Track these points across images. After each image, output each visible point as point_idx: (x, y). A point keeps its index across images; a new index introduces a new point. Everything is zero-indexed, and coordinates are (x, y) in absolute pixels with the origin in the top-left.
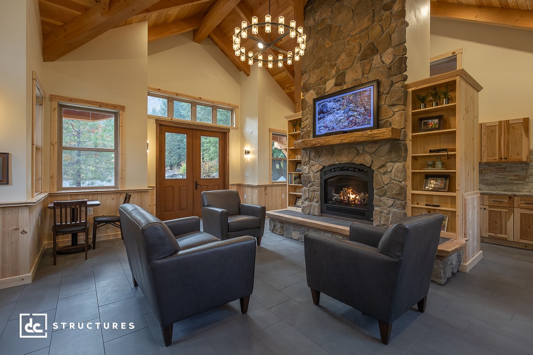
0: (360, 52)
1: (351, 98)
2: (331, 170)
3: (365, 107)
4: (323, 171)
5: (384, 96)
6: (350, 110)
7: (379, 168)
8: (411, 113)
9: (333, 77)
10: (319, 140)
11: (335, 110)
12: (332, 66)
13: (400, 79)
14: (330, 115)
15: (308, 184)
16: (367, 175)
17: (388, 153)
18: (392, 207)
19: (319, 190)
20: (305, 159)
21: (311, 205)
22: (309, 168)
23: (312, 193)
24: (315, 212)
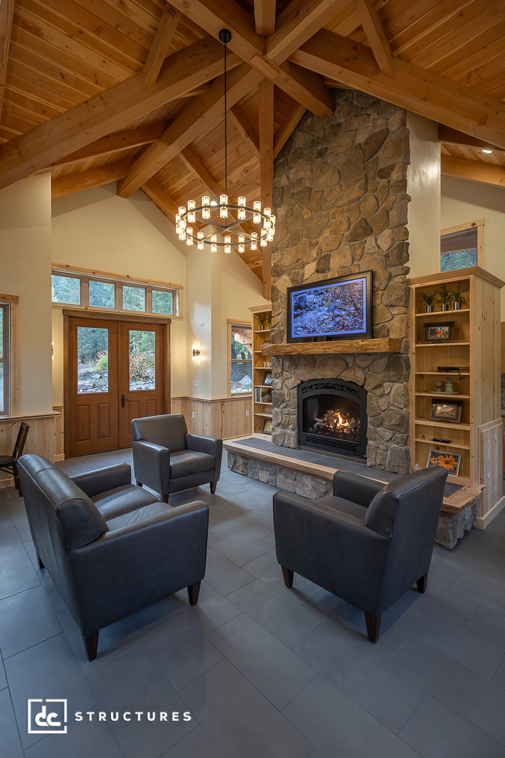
0: (349, 230)
1: (337, 291)
2: (311, 386)
3: (355, 305)
4: (302, 387)
5: (380, 293)
6: (336, 307)
7: (374, 388)
8: (414, 317)
9: (315, 259)
10: (295, 347)
11: (316, 305)
12: (313, 245)
13: (400, 273)
14: (309, 312)
15: (281, 404)
16: (359, 397)
17: (386, 369)
18: (390, 441)
19: (296, 413)
20: (276, 369)
21: (285, 433)
22: (282, 382)
23: (287, 417)
24: (290, 444)
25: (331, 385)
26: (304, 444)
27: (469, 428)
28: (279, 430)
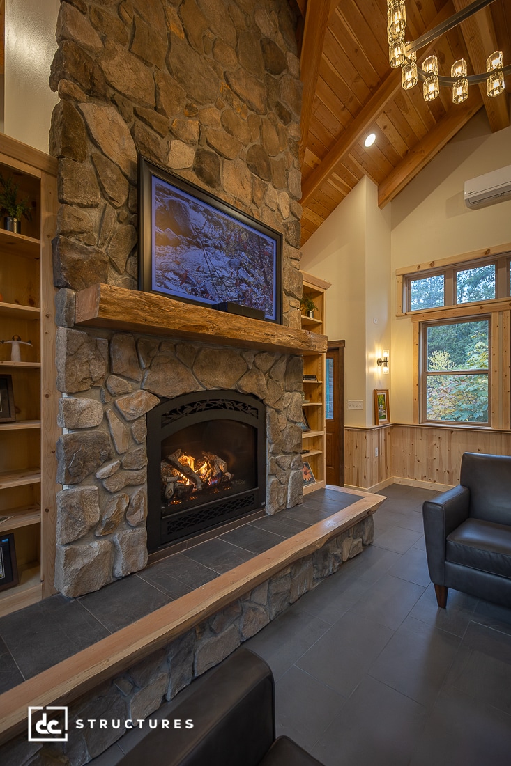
2: (183, 408)
4: (159, 412)
11: (210, 243)
14: (195, 248)
15: (99, 467)
16: (257, 417)
17: (285, 375)
18: (290, 468)
19: (145, 479)
20: (85, 368)
21: (114, 544)
22: (105, 404)
23: (120, 498)
24: (134, 563)
25: (220, 402)
26: (163, 543)
27: (323, 433)
28: (96, 546)
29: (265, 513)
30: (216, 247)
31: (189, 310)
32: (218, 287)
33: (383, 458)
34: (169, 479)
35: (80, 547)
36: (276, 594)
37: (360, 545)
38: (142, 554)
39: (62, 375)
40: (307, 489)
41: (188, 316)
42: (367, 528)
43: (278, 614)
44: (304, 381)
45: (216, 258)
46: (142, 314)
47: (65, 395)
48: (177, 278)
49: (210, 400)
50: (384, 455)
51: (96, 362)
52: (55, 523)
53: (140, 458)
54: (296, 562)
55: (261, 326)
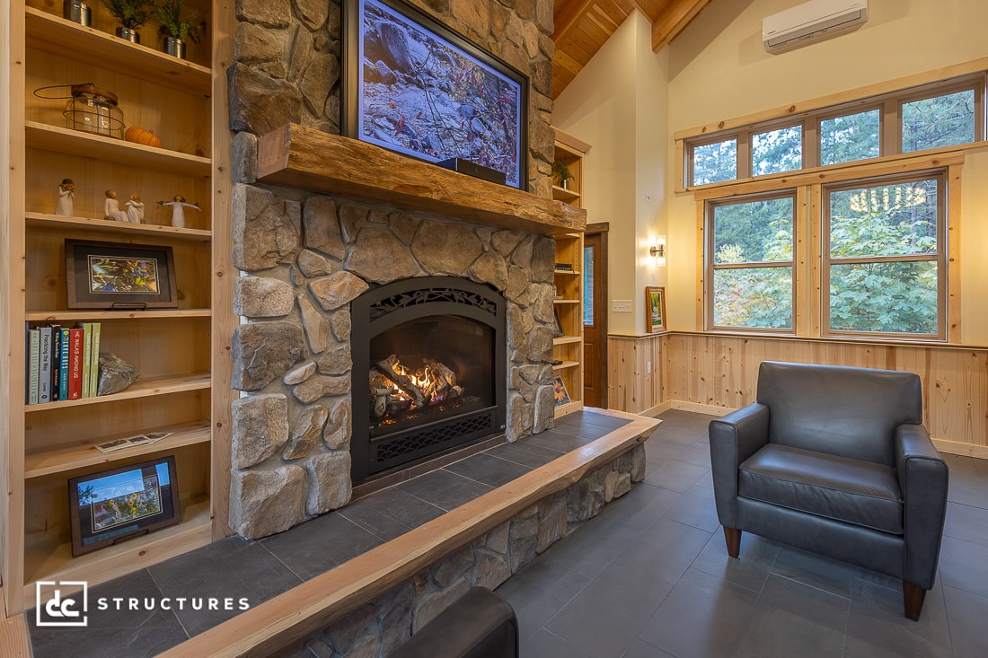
1: (478, 75)
2: (398, 298)
4: (368, 301)
6: (475, 112)
14: (415, 88)
15: (288, 369)
16: (495, 315)
17: (531, 261)
18: (537, 382)
19: (349, 388)
20: (269, 238)
21: (307, 471)
22: (296, 286)
23: (316, 410)
24: (334, 496)
25: (446, 293)
26: (373, 473)
27: (581, 339)
28: (284, 473)
29: (504, 439)
30: (442, 89)
31: (407, 165)
32: (445, 141)
33: (657, 376)
34: (380, 391)
35: (262, 473)
36: (520, 539)
37: (628, 482)
38: (344, 486)
39: (240, 246)
40: (560, 411)
41: (406, 173)
42: (636, 461)
43: (522, 566)
44: (556, 271)
45: (443, 103)
46: (346, 167)
47: (243, 274)
48: (392, 126)
49: (434, 289)
50: (658, 372)
51: (285, 231)
52: (229, 441)
53: (343, 360)
54: (546, 499)
55: (501, 192)
